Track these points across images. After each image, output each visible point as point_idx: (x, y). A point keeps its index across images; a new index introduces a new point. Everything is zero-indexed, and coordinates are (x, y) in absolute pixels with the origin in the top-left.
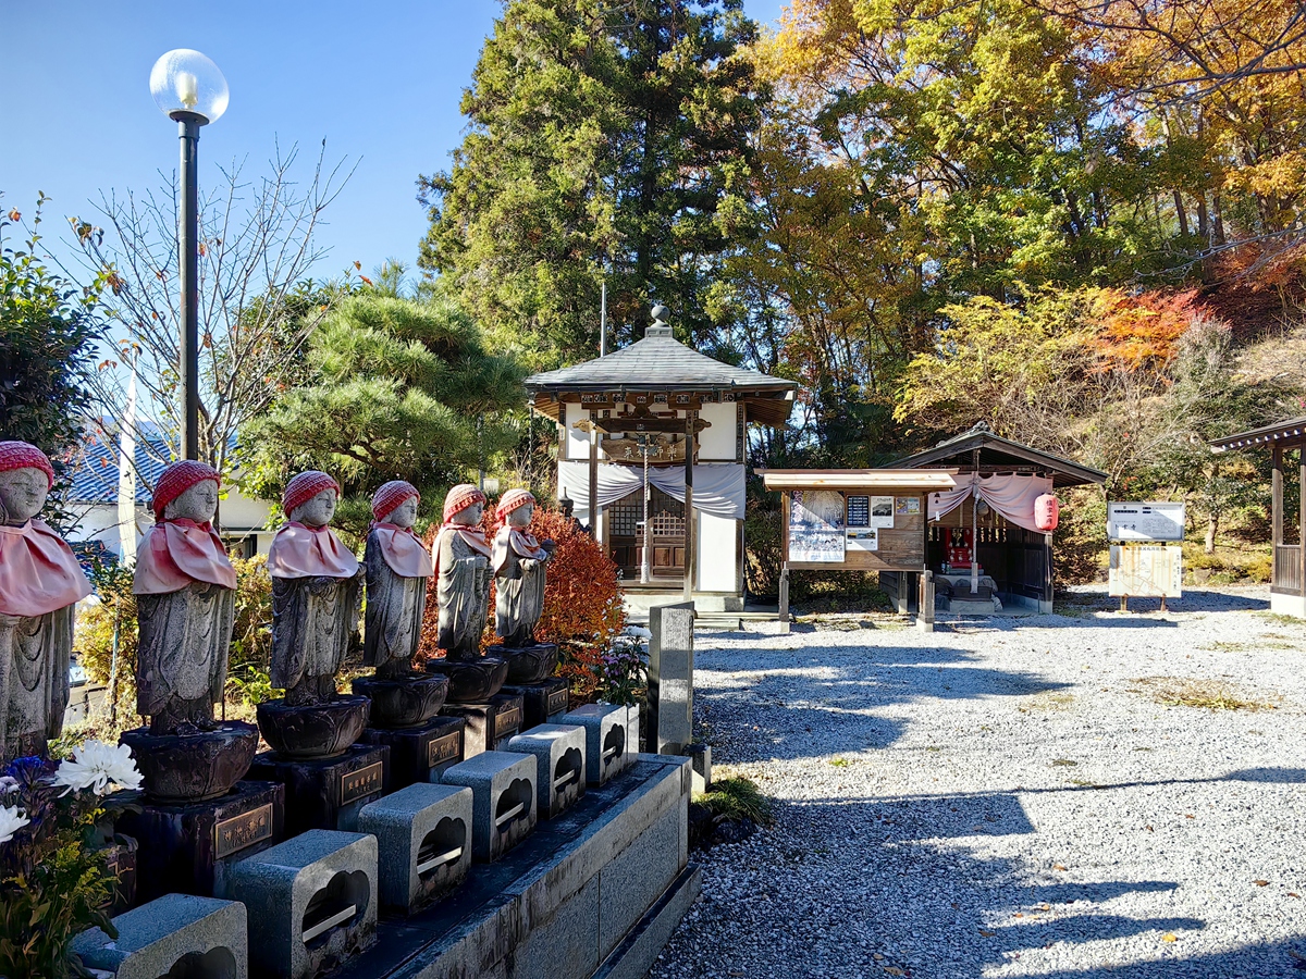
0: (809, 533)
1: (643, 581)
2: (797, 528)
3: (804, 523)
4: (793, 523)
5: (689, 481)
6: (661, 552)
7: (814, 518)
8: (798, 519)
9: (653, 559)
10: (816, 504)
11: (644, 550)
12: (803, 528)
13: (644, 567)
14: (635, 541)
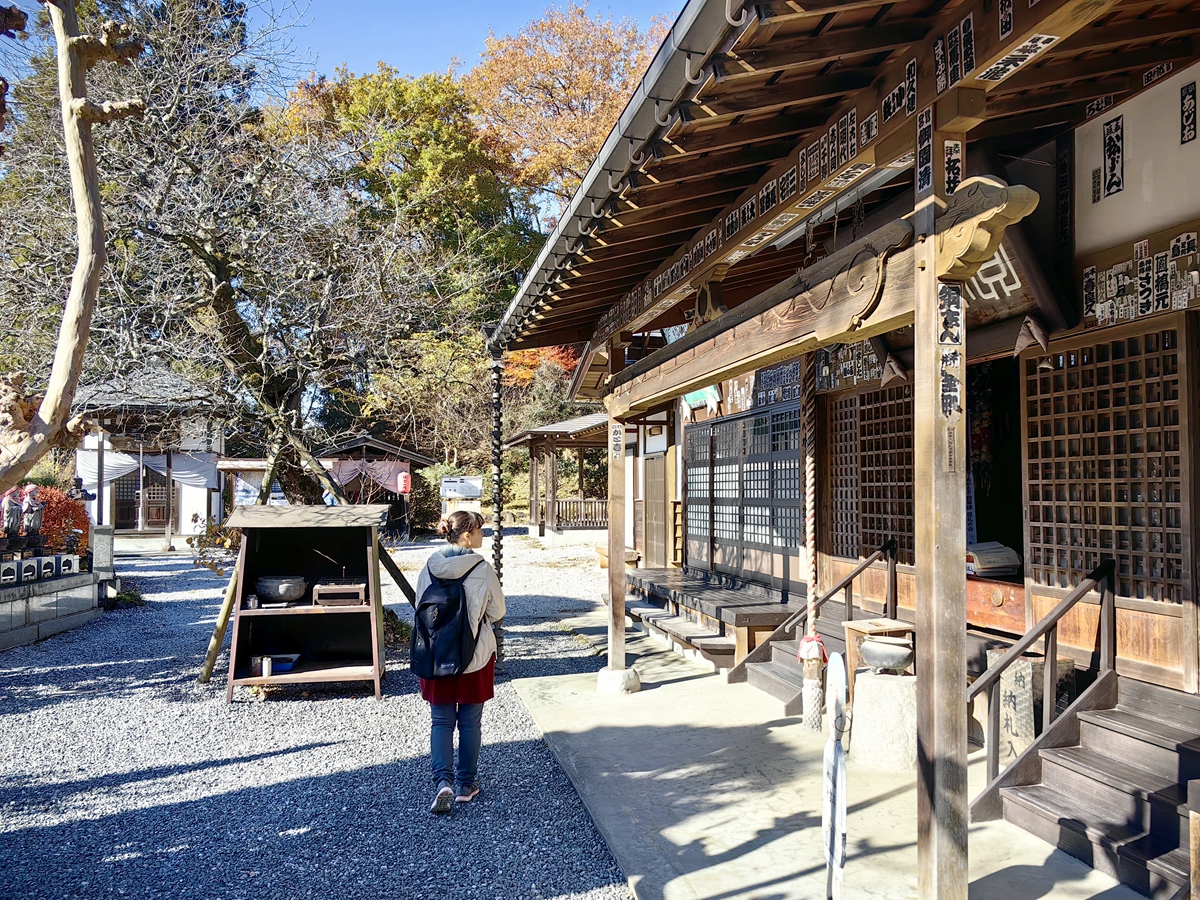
0: (247, 497)
1: (140, 529)
2: (240, 494)
3: (244, 490)
4: (237, 491)
5: (169, 465)
6: (153, 511)
7: (250, 487)
8: (240, 488)
9: (147, 515)
10: (252, 480)
11: (140, 509)
12: (244, 494)
13: (140, 520)
14: (134, 503)
